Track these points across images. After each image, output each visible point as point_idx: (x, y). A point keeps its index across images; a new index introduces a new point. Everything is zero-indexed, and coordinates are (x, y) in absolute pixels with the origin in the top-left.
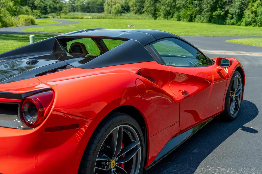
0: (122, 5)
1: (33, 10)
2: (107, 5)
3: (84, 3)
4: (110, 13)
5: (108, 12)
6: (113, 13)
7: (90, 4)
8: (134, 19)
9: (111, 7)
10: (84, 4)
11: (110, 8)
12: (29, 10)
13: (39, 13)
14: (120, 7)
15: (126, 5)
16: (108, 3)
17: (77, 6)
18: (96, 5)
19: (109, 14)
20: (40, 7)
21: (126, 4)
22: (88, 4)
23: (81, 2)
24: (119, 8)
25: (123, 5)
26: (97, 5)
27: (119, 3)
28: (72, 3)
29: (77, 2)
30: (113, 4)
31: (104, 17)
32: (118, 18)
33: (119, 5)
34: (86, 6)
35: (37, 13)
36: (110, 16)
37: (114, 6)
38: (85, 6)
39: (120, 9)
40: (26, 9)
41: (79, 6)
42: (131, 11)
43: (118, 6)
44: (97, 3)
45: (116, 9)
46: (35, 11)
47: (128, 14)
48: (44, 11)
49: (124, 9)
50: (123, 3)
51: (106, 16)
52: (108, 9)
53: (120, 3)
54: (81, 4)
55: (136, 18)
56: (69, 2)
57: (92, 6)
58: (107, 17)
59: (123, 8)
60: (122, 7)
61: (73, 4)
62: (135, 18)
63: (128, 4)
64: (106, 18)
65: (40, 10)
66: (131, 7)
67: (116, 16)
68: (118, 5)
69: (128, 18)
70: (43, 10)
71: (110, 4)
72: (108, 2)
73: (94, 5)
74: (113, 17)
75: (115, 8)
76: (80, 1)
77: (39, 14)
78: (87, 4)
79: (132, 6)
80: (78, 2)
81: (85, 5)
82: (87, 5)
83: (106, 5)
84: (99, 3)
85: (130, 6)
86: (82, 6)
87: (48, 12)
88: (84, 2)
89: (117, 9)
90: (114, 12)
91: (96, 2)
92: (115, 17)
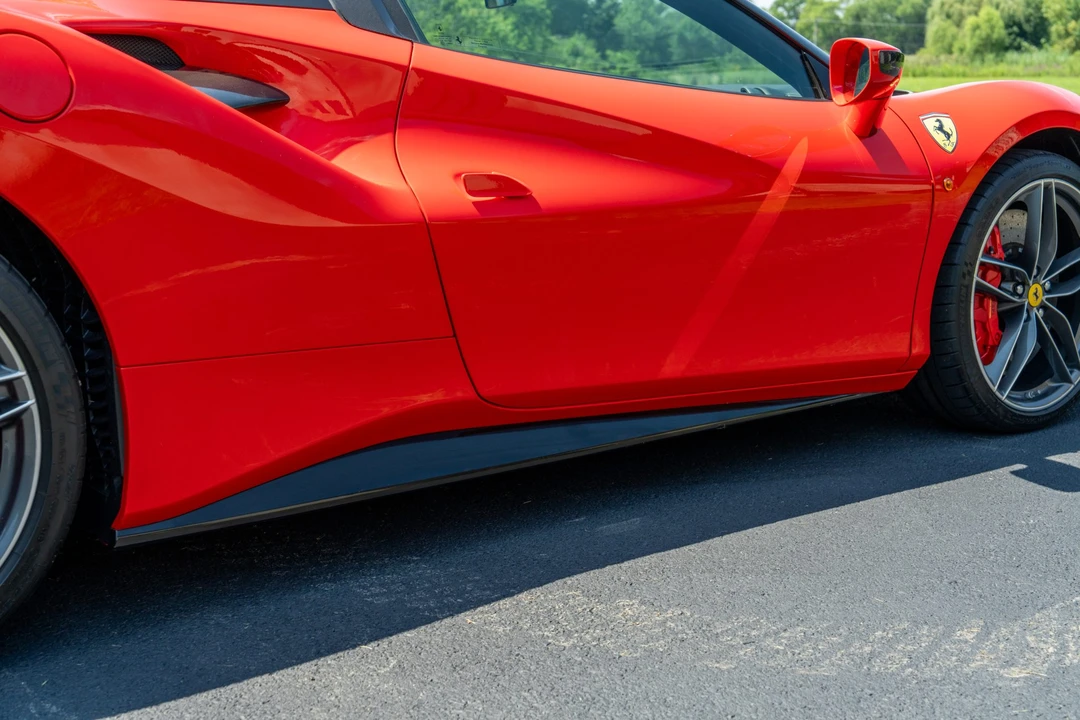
0: (1011, 12)
1: (609, 52)
2: (937, 19)
3: (840, 14)
4: (950, 52)
5: (939, 45)
6: (962, 50)
7: (865, 16)
8: (1062, 75)
9: (959, 24)
10: (837, 18)
11: (953, 29)
12: (590, 50)
13: (634, 62)
14: (1001, 23)
15: (1031, 15)
16: (946, 7)
17: (808, 28)
18: (895, 20)
19: (943, 57)
20: (640, 40)
21: (1031, 10)
22: (858, 17)
23: (826, 10)
24: (992, 28)
25: (1015, 11)
26: (899, 19)
27: (997, 7)
28: (785, 14)
29: (809, 10)
30: (965, 13)
31: (918, 72)
32: (985, 70)
33: (996, 14)
34: (846, 25)
35: (625, 61)
36: (947, 63)
37: (970, 21)
38: (842, 25)
39: (1000, 32)
40: (575, 46)
41: (815, 28)
42: (1054, 37)
43: (989, 20)
44: (899, 12)
45: (978, 32)
46: (615, 56)
47: (1036, 56)
48: (656, 56)
49: (1023, 34)
50: (1015, 7)
51: (927, 64)
52: (941, 33)
53: (1002, 6)
54: (825, 20)
55: (1071, 68)
56: (772, 9)
57: (872, 24)
58: (930, 68)
59: (1015, 29)
60: (1011, 23)
61: (790, 17)
62: (1067, 70)
63: (1038, 8)
64: (925, 74)
65: (638, 53)
66: (1055, 22)
67: (977, 63)
68: (988, 14)
69: (1031, 70)
70: (652, 50)
71: (952, 10)
72: (943, 4)
73: (885, 21)
74: (961, 69)
75: (977, 27)
76: (822, 4)
77: (632, 66)
78: (850, 19)
79: (1060, 16)
80: (814, 7)
81: (844, 22)
82: (850, 22)
83: (933, 17)
84: (909, 10)
85: (1049, 14)
86: (830, 25)
87: (675, 58)
88: (839, 9)
89: (984, 31)
90: (969, 43)
91: (895, 8)
92: (968, 70)
